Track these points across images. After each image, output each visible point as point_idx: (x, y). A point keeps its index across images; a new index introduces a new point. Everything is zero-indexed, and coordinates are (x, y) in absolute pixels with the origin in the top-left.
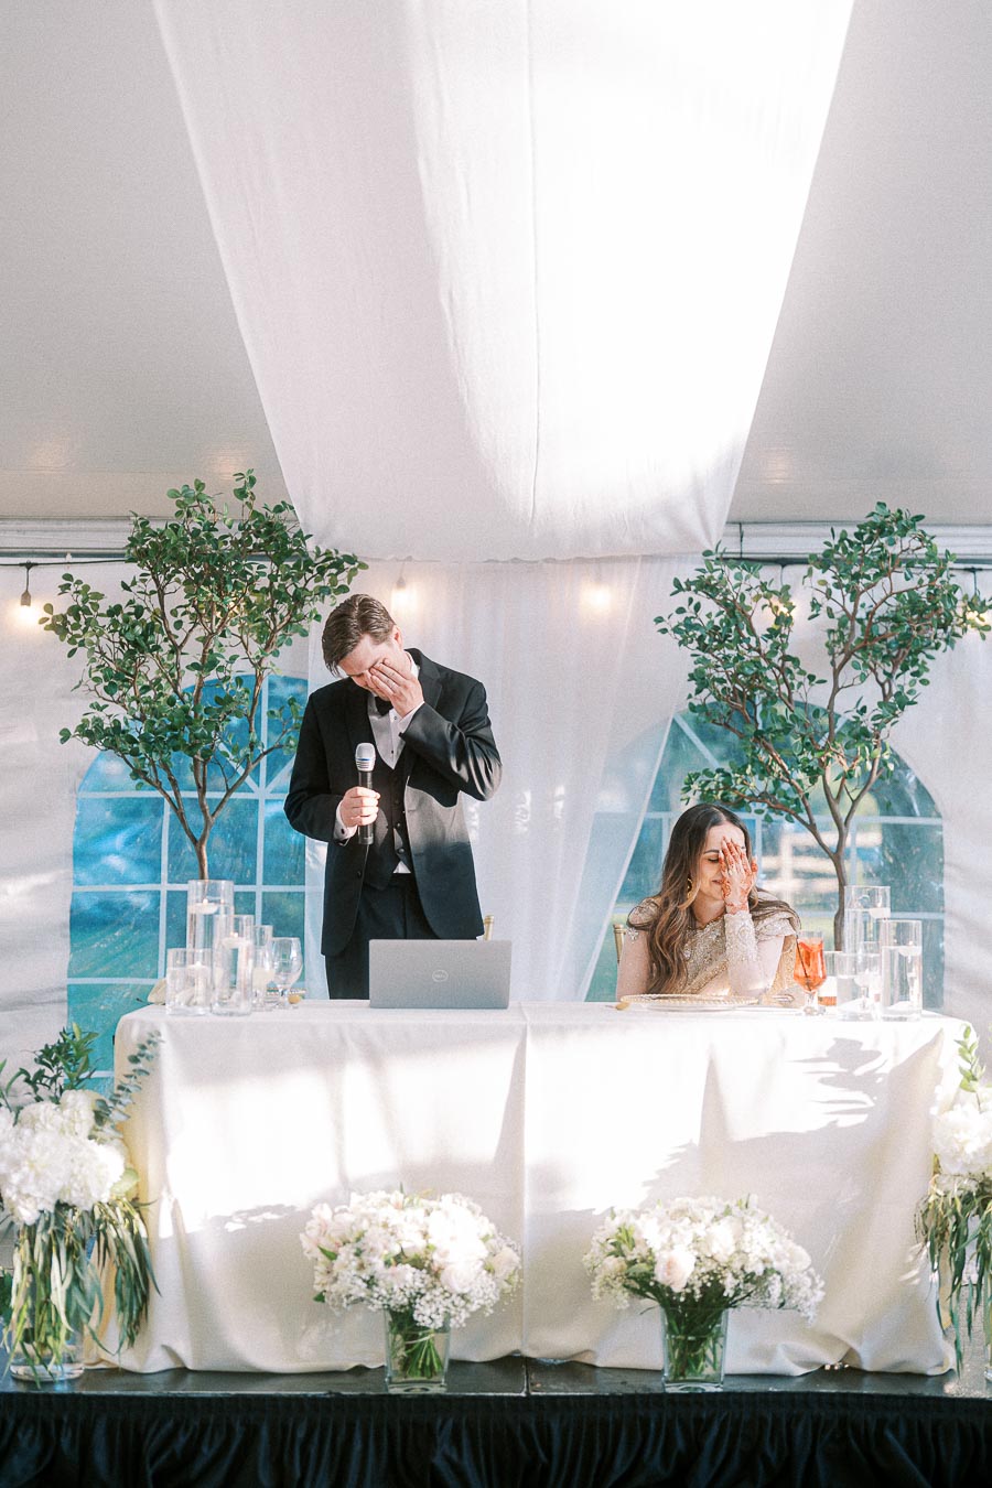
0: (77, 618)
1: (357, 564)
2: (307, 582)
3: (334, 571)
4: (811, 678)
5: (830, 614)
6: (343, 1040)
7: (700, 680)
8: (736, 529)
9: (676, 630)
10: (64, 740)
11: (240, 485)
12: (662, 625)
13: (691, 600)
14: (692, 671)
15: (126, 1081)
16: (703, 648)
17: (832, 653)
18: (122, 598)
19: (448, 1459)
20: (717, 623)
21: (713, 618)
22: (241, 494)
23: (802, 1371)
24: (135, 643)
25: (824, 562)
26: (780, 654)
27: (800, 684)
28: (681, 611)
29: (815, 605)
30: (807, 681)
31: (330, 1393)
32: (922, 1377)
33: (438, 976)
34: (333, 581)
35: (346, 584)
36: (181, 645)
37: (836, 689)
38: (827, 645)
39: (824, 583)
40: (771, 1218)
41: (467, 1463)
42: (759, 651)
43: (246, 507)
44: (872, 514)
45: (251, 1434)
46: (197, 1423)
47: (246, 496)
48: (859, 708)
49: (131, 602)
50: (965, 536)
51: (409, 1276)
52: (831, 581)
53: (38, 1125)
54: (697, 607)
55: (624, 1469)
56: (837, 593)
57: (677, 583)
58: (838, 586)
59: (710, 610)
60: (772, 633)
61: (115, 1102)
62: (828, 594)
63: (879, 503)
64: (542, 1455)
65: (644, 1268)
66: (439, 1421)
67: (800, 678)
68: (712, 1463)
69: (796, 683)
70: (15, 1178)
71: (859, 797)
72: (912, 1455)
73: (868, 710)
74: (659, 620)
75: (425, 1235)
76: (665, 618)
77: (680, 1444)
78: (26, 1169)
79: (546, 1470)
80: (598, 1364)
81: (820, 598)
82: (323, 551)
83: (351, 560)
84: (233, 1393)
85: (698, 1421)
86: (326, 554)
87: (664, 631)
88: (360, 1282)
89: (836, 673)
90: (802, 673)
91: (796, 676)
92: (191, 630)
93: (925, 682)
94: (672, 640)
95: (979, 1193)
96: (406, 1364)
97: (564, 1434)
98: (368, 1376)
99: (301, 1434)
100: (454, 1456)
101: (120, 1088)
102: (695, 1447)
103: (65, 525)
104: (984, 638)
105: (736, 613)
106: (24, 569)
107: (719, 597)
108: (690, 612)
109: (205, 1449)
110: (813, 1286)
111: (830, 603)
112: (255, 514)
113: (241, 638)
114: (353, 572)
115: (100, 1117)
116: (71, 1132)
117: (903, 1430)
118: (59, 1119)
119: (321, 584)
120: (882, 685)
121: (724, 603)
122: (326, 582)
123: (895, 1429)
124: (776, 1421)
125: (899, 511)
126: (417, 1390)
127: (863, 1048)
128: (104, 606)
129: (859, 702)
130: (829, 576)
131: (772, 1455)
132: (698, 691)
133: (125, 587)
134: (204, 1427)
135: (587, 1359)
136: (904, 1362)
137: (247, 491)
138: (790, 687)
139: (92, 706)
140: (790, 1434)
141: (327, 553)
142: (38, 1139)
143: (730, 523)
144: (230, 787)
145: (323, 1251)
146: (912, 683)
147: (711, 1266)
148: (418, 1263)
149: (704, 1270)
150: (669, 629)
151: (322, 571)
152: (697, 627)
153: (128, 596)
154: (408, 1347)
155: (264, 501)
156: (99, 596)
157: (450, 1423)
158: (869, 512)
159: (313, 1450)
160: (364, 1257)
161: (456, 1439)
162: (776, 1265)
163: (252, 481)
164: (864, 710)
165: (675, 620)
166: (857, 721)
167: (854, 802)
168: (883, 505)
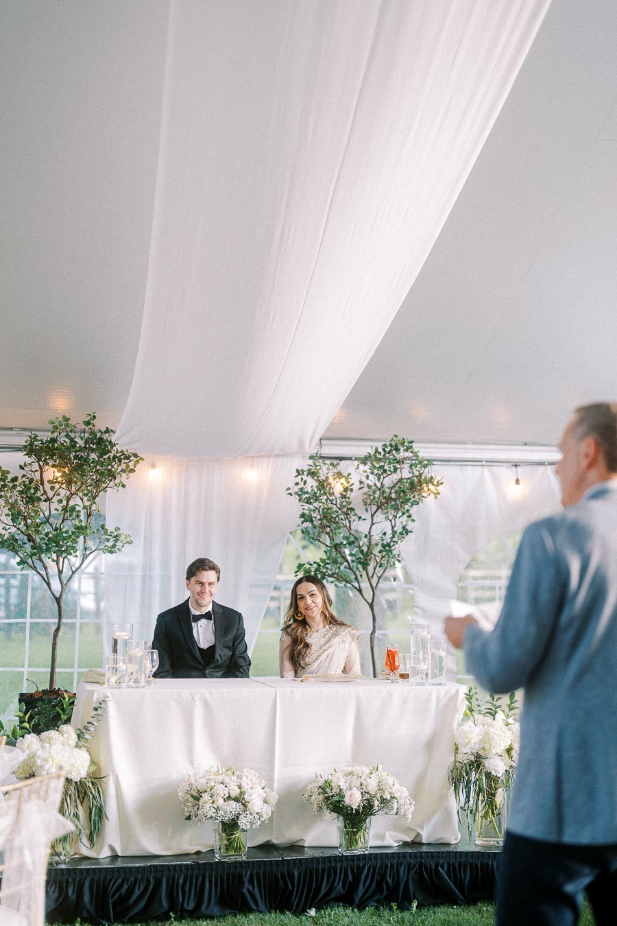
1: (138, 458)
3: (127, 461)
4: (360, 518)
5: (369, 487)
6: (193, 699)
9: (296, 493)
11: (88, 419)
12: (289, 491)
13: (302, 479)
14: (301, 513)
15: (92, 720)
18: (20, 473)
19: (248, 890)
20: (315, 490)
21: (313, 488)
22: (88, 423)
23: (397, 845)
25: (364, 461)
26: (346, 507)
27: (354, 521)
28: (297, 484)
29: (361, 482)
30: (357, 518)
31: (194, 862)
32: (448, 844)
35: (134, 468)
36: (52, 498)
37: (372, 524)
38: (363, 501)
39: (366, 472)
40: (390, 774)
41: (256, 891)
43: (89, 430)
44: (392, 439)
45: (158, 883)
46: (133, 879)
47: (90, 425)
48: (383, 532)
49: (24, 476)
50: (426, 448)
51: (233, 807)
52: (369, 471)
53: (52, 742)
54: (305, 483)
55: (326, 890)
56: (371, 477)
57: (298, 471)
58: (372, 473)
59: (311, 484)
60: (343, 496)
61: (86, 730)
62: (367, 477)
63: (395, 435)
64: (290, 887)
65: (336, 798)
66: (244, 873)
67: (354, 518)
68: (364, 886)
69: (352, 520)
70: (47, 767)
71: (382, 575)
72: (450, 878)
73: (387, 534)
74: (289, 489)
75: (240, 788)
76: (291, 488)
77: (350, 878)
78: (51, 762)
79: (292, 891)
80: (306, 845)
81: (364, 479)
82: (120, 450)
83: (135, 455)
84: (149, 864)
85: (358, 867)
86: (121, 452)
87: (290, 494)
88: (213, 809)
89: (372, 516)
90: (356, 515)
91: (352, 517)
93: (413, 521)
94: (294, 498)
95: (476, 761)
96: (228, 848)
97: (299, 875)
98: (202, 855)
99: (181, 882)
100: (251, 889)
101: (88, 723)
102: (357, 879)
104: (436, 498)
105: (322, 485)
107: (316, 478)
108: (301, 485)
109: (136, 891)
110: (410, 804)
111: (369, 482)
112: (93, 434)
114: (137, 461)
115: (80, 736)
116: (67, 745)
117: (445, 866)
118: (62, 738)
119: (121, 467)
120: (391, 521)
121: (319, 481)
122: (124, 466)
123: (443, 868)
124: (392, 866)
125: (403, 439)
126: (233, 859)
128: (10, 477)
129: (383, 530)
130: (367, 468)
131: (390, 881)
132: (304, 523)
133: (21, 467)
134: (136, 880)
135: (301, 844)
136: (441, 839)
137: (91, 422)
138: (350, 522)
140: (398, 871)
142: (53, 747)
144: (74, 570)
145: (192, 796)
146: (407, 521)
147: (368, 796)
148: (236, 800)
149: (364, 798)
150: (292, 493)
151: (120, 461)
152: (307, 492)
153: (23, 472)
154: (228, 840)
155: (100, 425)
156: (8, 472)
157: (249, 873)
158: (390, 439)
159: (187, 889)
160: (215, 797)
161: (251, 882)
162: (396, 795)
163: (95, 417)
164: (385, 534)
165: (296, 489)
166: (383, 540)
167: (379, 578)
168: (396, 436)
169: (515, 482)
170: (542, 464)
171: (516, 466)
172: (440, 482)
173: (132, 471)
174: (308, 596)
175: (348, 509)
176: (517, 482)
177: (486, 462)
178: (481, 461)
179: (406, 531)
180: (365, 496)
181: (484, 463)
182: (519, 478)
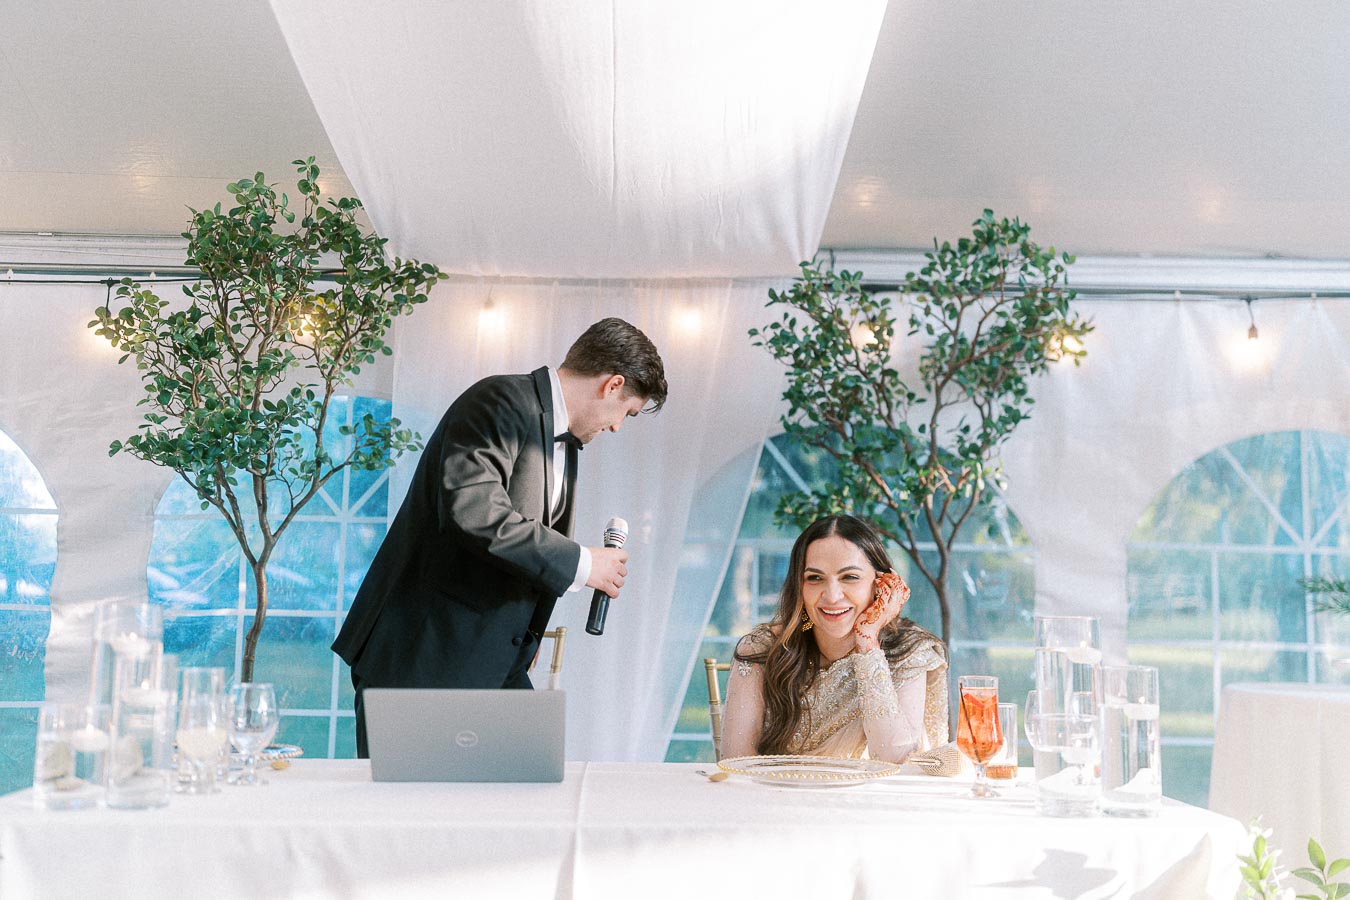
0: (131, 322)
1: (436, 275)
2: (384, 291)
3: (412, 281)
4: (911, 396)
5: (930, 330)
7: (795, 396)
8: (826, 256)
9: (771, 343)
10: (112, 453)
11: (304, 176)
12: (756, 339)
13: (786, 316)
14: (786, 390)
16: (798, 365)
17: (926, 377)
20: (813, 338)
21: (810, 332)
22: (305, 186)
24: (188, 348)
26: (880, 370)
27: (899, 403)
28: (775, 326)
29: (913, 322)
30: (906, 400)
33: (465, 739)
34: (410, 293)
35: (424, 293)
36: (242, 353)
37: (939, 407)
38: (921, 370)
39: (923, 299)
42: (857, 367)
43: (310, 201)
44: (979, 222)
47: (310, 189)
48: (963, 426)
52: (930, 299)
54: (793, 323)
56: (936, 310)
57: (772, 294)
58: (938, 302)
59: (805, 325)
60: (873, 347)
62: (927, 312)
63: (986, 211)
67: (900, 397)
69: (894, 402)
71: (960, 521)
73: (972, 429)
74: (753, 332)
76: (760, 331)
81: (919, 314)
82: (403, 263)
83: (428, 268)
86: (406, 265)
87: (759, 344)
89: (939, 390)
90: (901, 390)
91: (895, 395)
92: (253, 337)
93: (1029, 401)
94: (766, 354)
103: (148, 243)
104: (1078, 362)
105: (830, 326)
106: (106, 286)
107: (816, 310)
108: (785, 325)
111: (930, 320)
112: (322, 211)
113: (314, 350)
114: (432, 281)
119: (399, 292)
120: (980, 407)
121: (818, 318)
122: (403, 291)
125: (1006, 220)
127: (1089, 865)
128: (165, 314)
129: (961, 422)
132: (792, 412)
133: (188, 292)
137: (310, 182)
138: (889, 406)
139: (147, 417)
141: (409, 264)
143: (822, 249)
144: (294, 506)
150: (764, 342)
151: (400, 281)
152: (792, 341)
153: (189, 301)
155: (328, 189)
158: (974, 220)
163: (315, 171)
164: (966, 429)
165: (770, 334)
166: (961, 440)
167: (956, 526)
168: (989, 212)
169: (1246, 333)
170: (1305, 295)
171: (1249, 300)
172: (1088, 327)
173: (422, 299)
174: (834, 580)
175: (885, 373)
176: (1253, 331)
177: (1182, 292)
178: (1173, 292)
179: (1013, 416)
180: (926, 362)
181: (1178, 295)
182: (1256, 326)
